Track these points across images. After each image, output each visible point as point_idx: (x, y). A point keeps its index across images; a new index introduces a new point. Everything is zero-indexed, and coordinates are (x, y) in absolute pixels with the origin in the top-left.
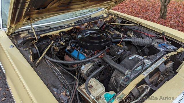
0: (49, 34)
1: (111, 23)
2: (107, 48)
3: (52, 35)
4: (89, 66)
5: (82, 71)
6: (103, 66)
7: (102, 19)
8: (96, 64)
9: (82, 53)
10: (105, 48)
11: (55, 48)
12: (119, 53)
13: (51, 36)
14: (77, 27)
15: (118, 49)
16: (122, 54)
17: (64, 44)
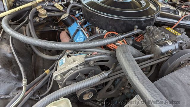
2: (136, 31)
4: (74, 62)
6: (106, 75)
8: (92, 63)
11: (40, 10)
15: (164, 38)
16: (173, 55)
17: (63, 8)
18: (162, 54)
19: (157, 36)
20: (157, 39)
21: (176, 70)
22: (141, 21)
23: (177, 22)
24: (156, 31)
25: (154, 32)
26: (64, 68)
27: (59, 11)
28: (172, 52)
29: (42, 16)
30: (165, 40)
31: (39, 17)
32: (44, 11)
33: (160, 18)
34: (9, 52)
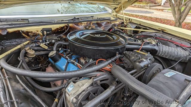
0: (23, 30)
1: (122, 28)
2: (118, 56)
3: (30, 32)
4: (83, 85)
5: (67, 95)
6: (113, 88)
7: (108, 21)
8: (99, 82)
9: (73, 63)
10: (115, 55)
11: (28, 51)
12: (142, 65)
13: (27, 33)
14: (70, 25)
15: (138, 58)
16: (149, 67)
17: (48, 47)
18: (142, 68)
19: (133, 58)
20: (133, 59)
21: (152, 78)
22: (119, 49)
23: (140, 47)
24: (131, 54)
25: (130, 54)
26: (78, 91)
27: (44, 50)
28: (148, 65)
29: (31, 56)
30: (139, 59)
31: (28, 57)
32: (33, 52)
33: (128, 46)
34: (22, 88)
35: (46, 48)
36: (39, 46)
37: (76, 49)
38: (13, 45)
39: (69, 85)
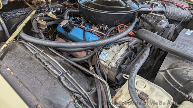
2: (137, 20)
4: (119, 51)
5: (102, 62)
8: (133, 46)
12: (163, 26)
13: (30, 1)
15: (156, 20)
17: (56, 16)
18: (164, 29)
19: (151, 20)
20: (151, 22)
24: (148, 17)
27: (53, 20)
28: (168, 26)
29: (44, 27)
32: (44, 22)
34: (62, 60)
35: (55, 17)
36: (46, 16)
37: (93, 16)
38: (16, 16)
39: (102, 53)
